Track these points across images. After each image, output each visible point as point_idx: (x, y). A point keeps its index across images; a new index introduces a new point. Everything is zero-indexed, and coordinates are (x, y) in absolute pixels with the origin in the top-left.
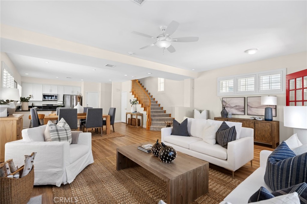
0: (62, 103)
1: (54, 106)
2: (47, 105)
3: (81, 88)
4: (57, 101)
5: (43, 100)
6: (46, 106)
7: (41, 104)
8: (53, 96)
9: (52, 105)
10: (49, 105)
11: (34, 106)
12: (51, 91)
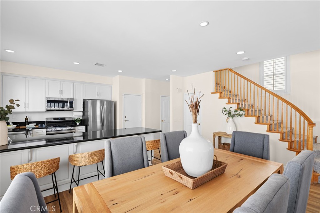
0: (81, 114)
1: (66, 120)
2: (55, 119)
3: (112, 87)
4: (72, 110)
5: (47, 111)
6: (53, 120)
7: (42, 118)
8: (67, 102)
9: (64, 118)
10: (58, 119)
11: (29, 123)
12: (61, 92)
